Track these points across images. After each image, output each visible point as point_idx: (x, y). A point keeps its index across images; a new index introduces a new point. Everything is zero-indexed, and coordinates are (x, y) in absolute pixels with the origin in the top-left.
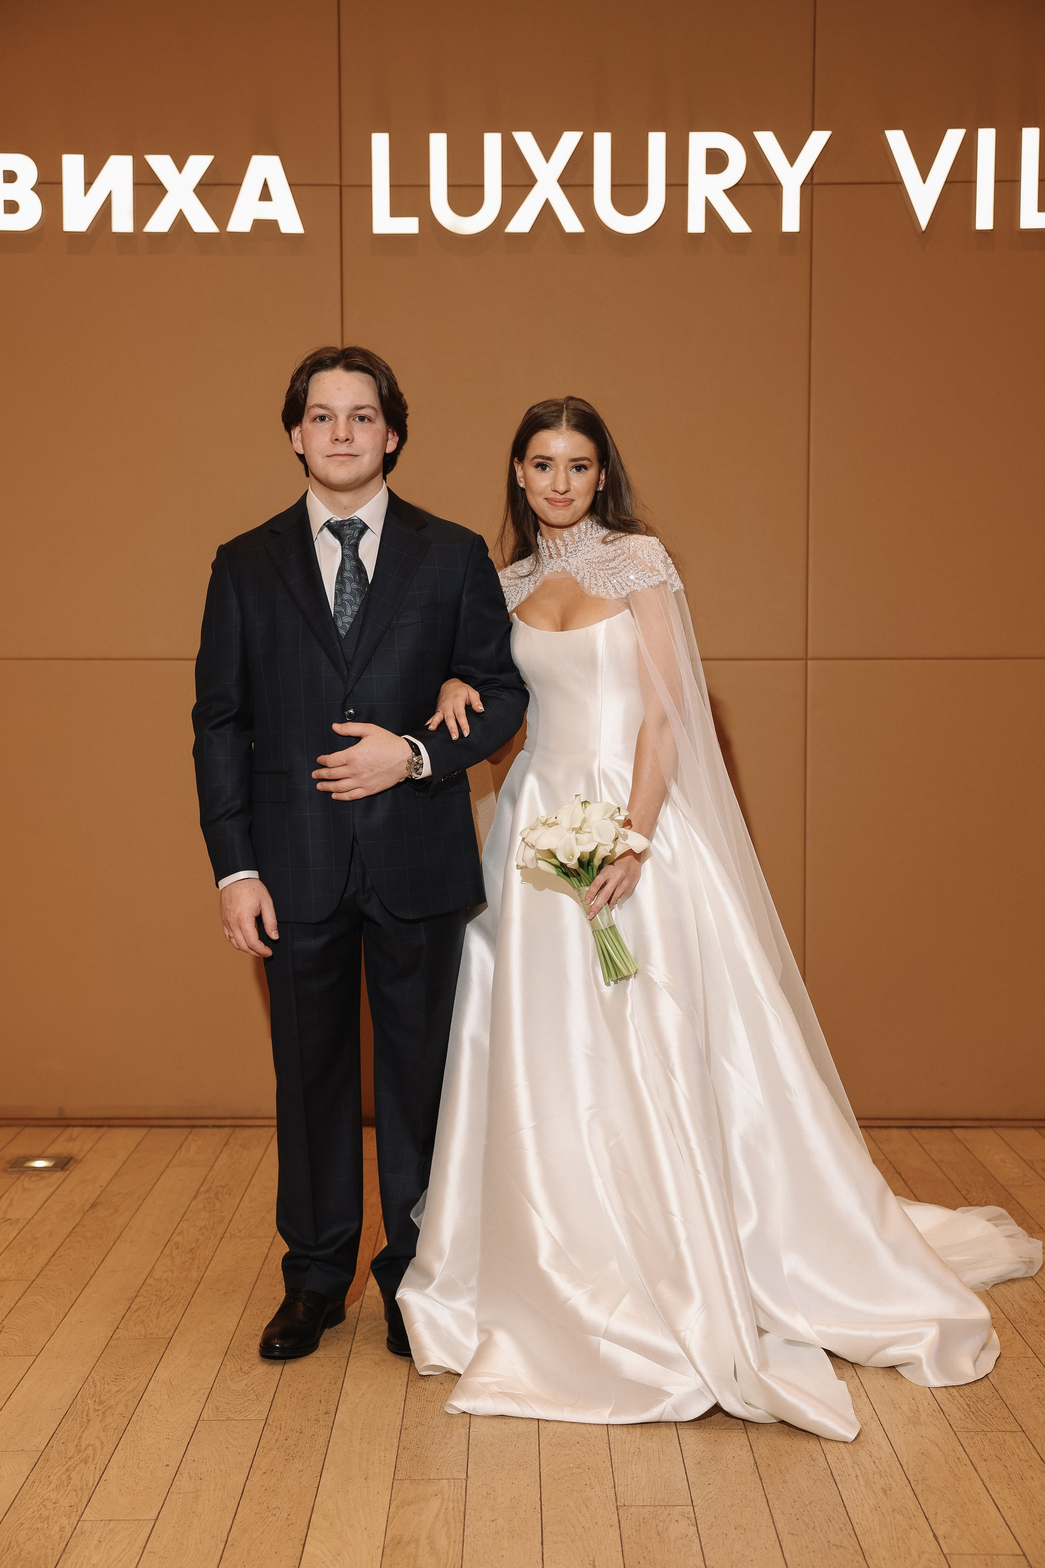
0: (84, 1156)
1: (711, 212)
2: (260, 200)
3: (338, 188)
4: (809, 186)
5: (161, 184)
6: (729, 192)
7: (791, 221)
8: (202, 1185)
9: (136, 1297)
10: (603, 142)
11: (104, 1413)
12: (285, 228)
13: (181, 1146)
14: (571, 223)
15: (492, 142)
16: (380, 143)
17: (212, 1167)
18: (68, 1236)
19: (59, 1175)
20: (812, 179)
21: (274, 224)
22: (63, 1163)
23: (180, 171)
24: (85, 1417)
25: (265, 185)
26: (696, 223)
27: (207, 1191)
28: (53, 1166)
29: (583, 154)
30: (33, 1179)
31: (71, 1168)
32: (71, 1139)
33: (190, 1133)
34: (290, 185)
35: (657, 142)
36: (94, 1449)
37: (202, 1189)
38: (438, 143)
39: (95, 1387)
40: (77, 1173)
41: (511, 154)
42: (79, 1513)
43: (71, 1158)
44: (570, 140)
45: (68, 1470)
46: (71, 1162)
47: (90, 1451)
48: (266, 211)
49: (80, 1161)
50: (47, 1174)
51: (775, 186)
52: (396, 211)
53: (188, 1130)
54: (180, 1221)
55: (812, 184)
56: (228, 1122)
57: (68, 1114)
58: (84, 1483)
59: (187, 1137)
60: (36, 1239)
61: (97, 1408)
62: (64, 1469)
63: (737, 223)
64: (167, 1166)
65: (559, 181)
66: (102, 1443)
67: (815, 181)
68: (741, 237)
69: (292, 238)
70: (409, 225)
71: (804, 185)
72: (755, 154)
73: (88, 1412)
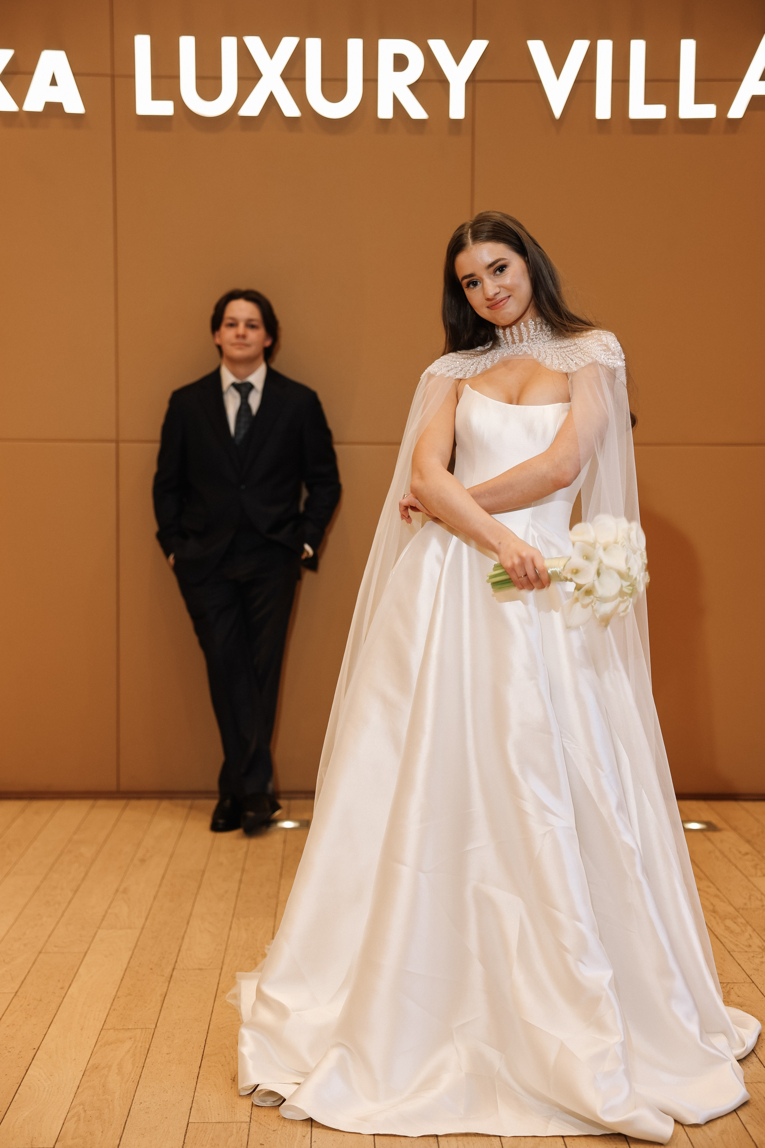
1: (396, 102)
2: (49, 86)
3: (110, 77)
4: (471, 82)
7: (457, 109)
10: (314, 46)
12: (68, 109)
14: (290, 108)
15: (229, 42)
16: (142, 41)
20: (474, 78)
21: (59, 106)
25: (53, 73)
26: (385, 110)
29: (299, 55)
34: (73, 74)
35: (355, 46)
38: (187, 45)
41: (244, 56)
44: (289, 44)
48: (53, 95)
51: (445, 83)
52: (156, 96)
55: (474, 81)
63: (416, 111)
65: (281, 76)
67: (478, 79)
68: (420, 123)
70: (166, 108)
71: (467, 83)
72: (429, 57)
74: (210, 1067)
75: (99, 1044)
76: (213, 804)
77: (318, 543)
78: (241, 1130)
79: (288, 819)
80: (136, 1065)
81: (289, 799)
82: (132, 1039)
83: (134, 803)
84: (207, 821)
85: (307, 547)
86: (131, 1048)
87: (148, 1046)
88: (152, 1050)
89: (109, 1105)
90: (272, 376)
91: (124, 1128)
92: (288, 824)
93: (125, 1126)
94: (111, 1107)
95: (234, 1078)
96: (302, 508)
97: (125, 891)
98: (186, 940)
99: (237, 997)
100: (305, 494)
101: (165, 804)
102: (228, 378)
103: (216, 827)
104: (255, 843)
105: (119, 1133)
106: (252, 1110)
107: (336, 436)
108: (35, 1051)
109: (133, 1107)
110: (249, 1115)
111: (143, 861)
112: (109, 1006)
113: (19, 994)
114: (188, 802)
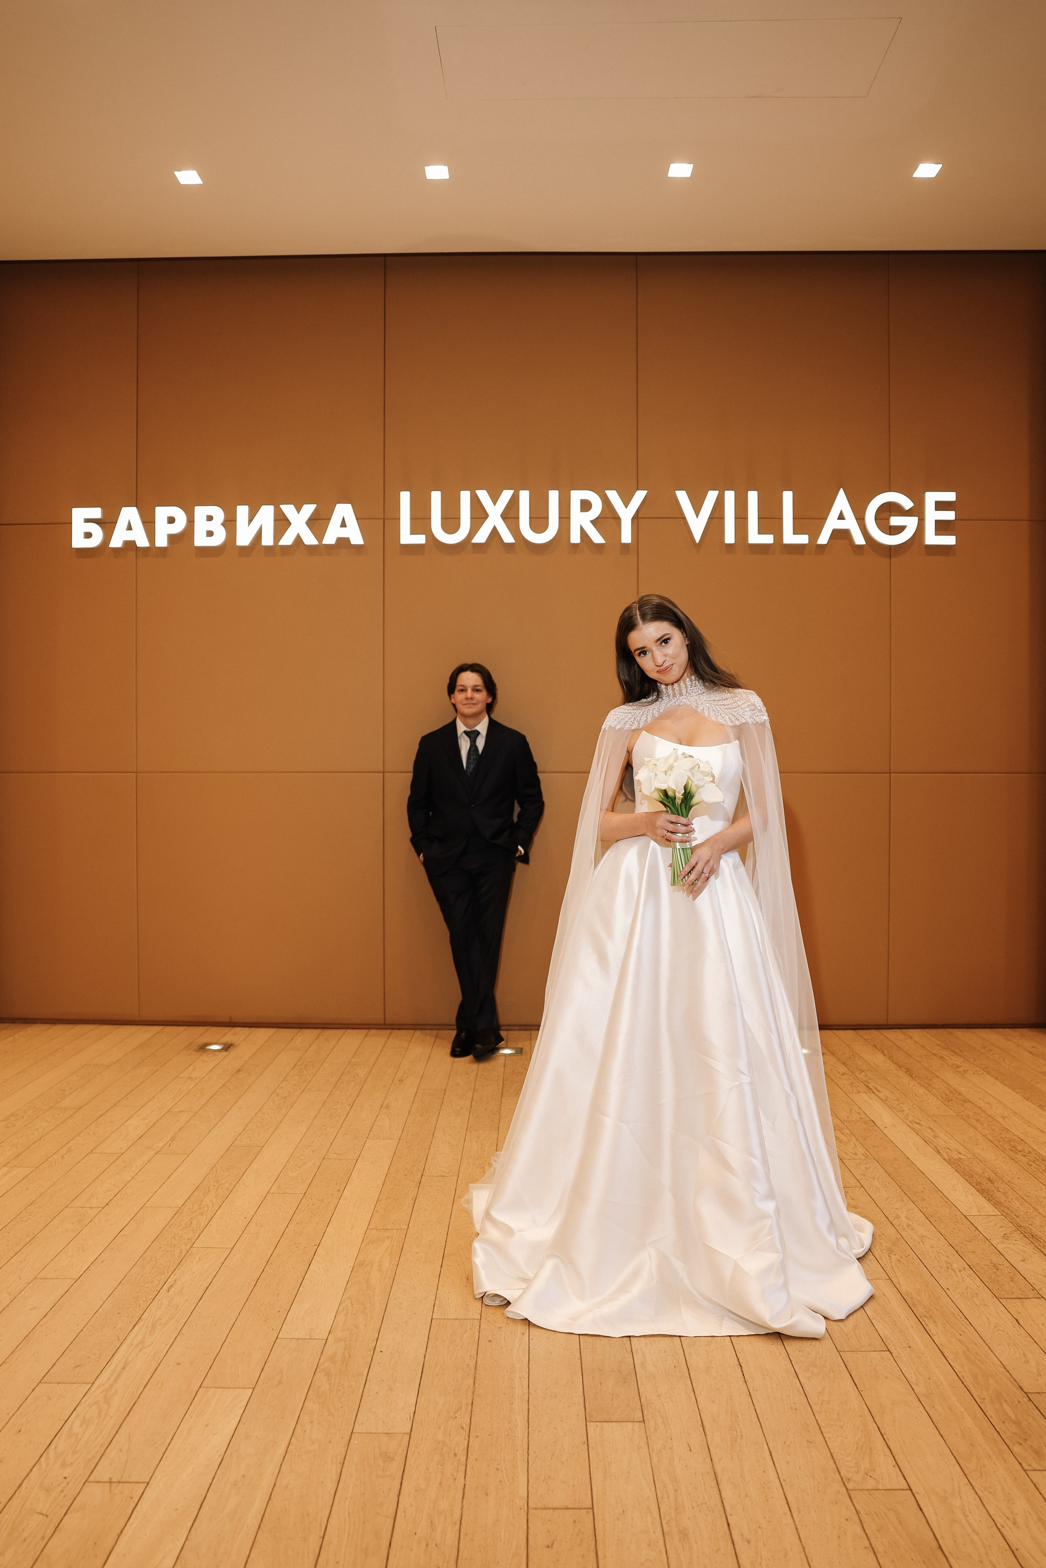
0: (239, 1044)
1: (583, 532)
2: (341, 527)
3: (383, 520)
4: (636, 518)
5: (288, 520)
6: (594, 522)
7: (626, 537)
8: (299, 1061)
9: (250, 1122)
10: (524, 496)
11: (218, 1187)
12: (353, 542)
13: (293, 1039)
14: (507, 537)
15: (465, 497)
16: (405, 497)
17: (307, 1051)
18: (221, 1088)
19: (224, 1053)
20: (638, 515)
21: (347, 540)
22: (227, 1047)
23: (299, 513)
24: (207, 1189)
25: (343, 519)
26: (575, 538)
27: (301, 1064)
28: (222, 1049)
29: (514, 502)
30: (209, 1055)
31: (231, 1050)
32: (235, 1034)
33: (299, 1032)
34: (357, 519)
35: (554, 496)
36: (208, 1208)
37: (299, 1063)
38: (436, 497)
39: (217, 1172)
40: (233, 1053)
41: (476, 503)
42: (192, 1243)
43: (232, 1045)
44: (506, 495)
45: (191, 1219)
46: (232, 1046)
47: (206, 1208)
48: (343, 533)
49: (236, 1047)
50: (217, 1053)
51: (617, 519)
52: (414, 531)
53: (298, 1030)
54: (283, 1081)
55: (638, 518)
56: (321, 1026)
57: (234, 1020)
58: (198, 1226)
59: (297, 1034)
60: (203, 1089)
61: (215, 1184)
62: (189, 1218)
63: (597, 538)
64: (283, 1050)
65: (501, 516)
66: (213, 1204)
67: (639, 517)
68: (600, 546)
69: (358, 547)
70: (420, 539)
71: (633, 519)
72: (606, 502)
73: (209, 1186)
74: (449, 1266)
75: (365, 1242)
76: (453, 1033)
77: (527, 846)
78: (474, 1327)
79: (506, 1048)
80: (392, 1263)
81: (507, 1030)
82: (390, 1239)
83: (396, 1032)
84: (448, 1050)
85: (520, 848)
86: (388, 1247)
87: (401, 1246)
88: (405, 1249)
89: (371, 1300)
90: (493, 725)
91: (382, 1322)
92: (507, 1051)
93: (382, 1320)
94: (372, 1302)
95: (468, 1277)
96: (515, 819)
97: (387, 1107)
98: (432, 1149)
99: (469, 1202)
100: (517, 809)
101: (418, 1033)
102: (461, 728)
103: (454, 1054)
104: (482, 1066)
105: (378, 1328)
106: (482, 1308)
107: (539, 769)
108: (317, 1247)
109: (389, 1302)
110: (480, 1312)
111: (401, 1081)
112: (373, 1207)
113: (306, 1195)
114: (435, 1032)
